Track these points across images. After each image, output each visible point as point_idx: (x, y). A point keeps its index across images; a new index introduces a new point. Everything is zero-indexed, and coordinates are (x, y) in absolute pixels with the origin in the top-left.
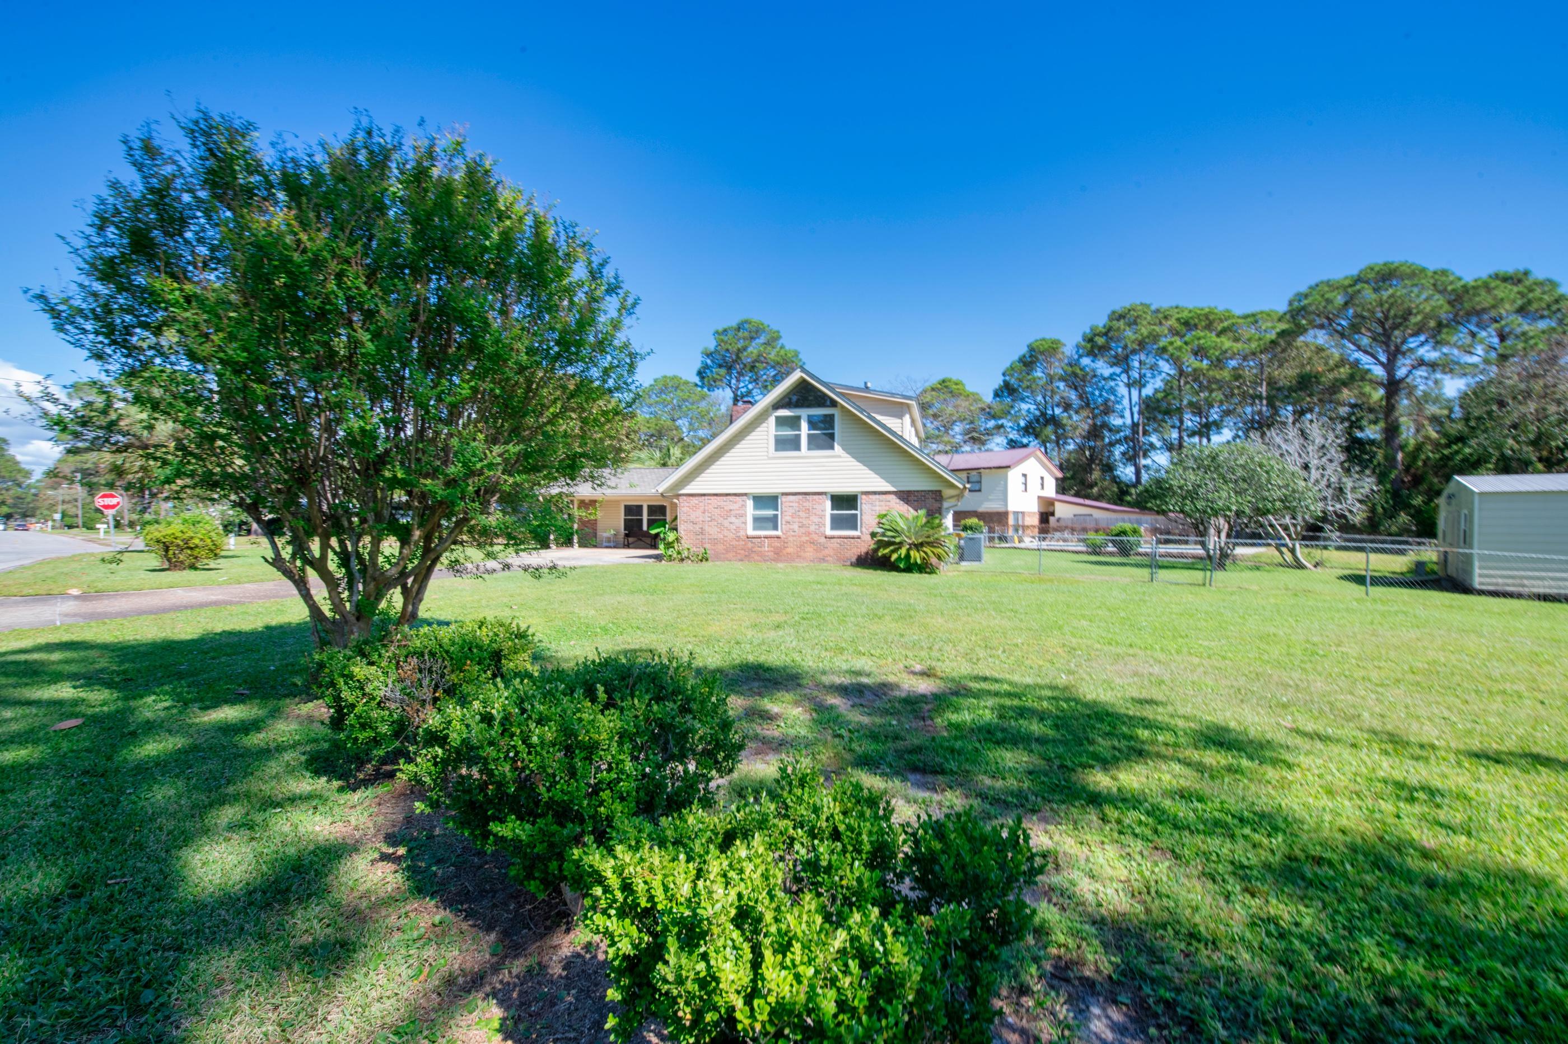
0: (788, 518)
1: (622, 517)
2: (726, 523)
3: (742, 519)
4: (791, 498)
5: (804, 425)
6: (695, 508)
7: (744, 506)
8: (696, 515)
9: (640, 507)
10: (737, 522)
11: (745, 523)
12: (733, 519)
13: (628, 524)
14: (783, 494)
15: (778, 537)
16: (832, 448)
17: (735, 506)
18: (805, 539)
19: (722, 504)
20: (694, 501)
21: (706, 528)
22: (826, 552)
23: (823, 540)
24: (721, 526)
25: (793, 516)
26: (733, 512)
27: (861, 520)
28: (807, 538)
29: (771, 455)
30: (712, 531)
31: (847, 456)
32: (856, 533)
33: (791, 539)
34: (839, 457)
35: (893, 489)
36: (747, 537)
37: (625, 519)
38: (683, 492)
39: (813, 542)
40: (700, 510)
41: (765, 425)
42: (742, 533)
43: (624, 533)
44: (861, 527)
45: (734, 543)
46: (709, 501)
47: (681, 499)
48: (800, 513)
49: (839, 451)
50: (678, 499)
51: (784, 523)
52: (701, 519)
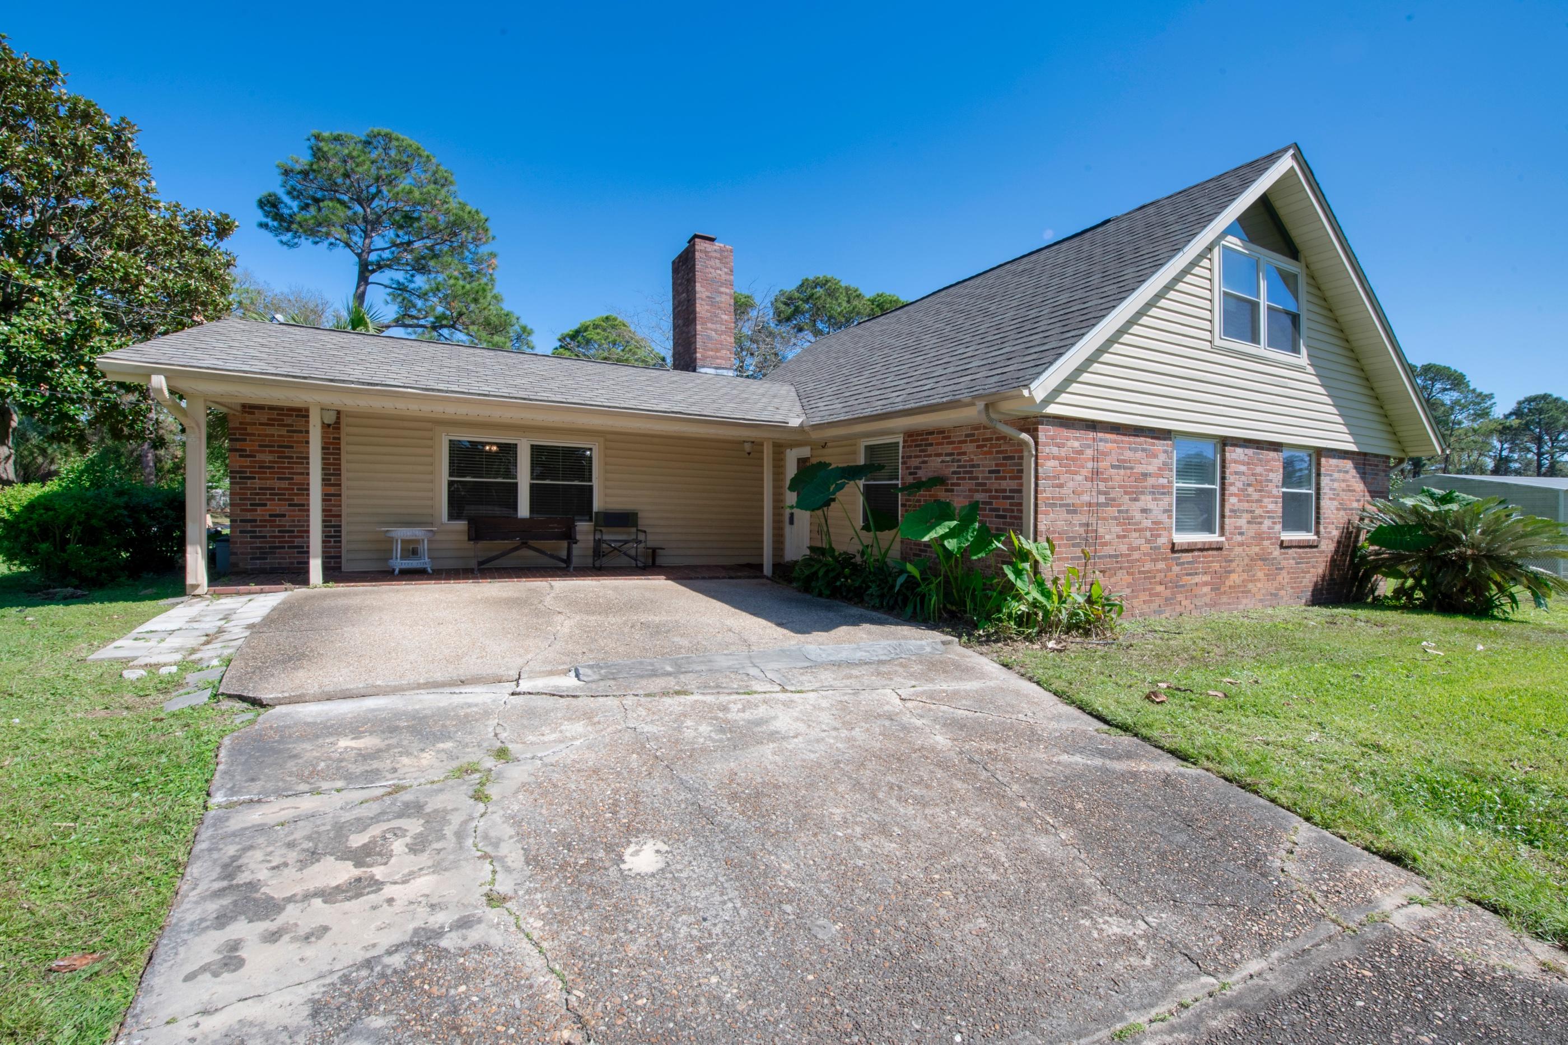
0: (1232, 500)
1: (444, 477)
2: (1135, 512)
3: (1163, 502)
4: (1240, 452)
5: (1263, 285)
7: (1165, 467)
8: (1076, 485)
10: (1155, 508)
11: (1168, 512)
12: (1148, 501)
13: (460, 498)
14: (1227, 442)
15: (1216, 548)
17: (1152, 467)
18: (1254, 550)
21: (1101, 530)
22: (1281, 577)
23: (1277, 552)
24: (1125, 520)
25: (1243, 492)
26: (1151, 481)
27: (1318, 508)
28: (1257, 549)
29: (1218, 342)
30: (1109, 532)
31: (1310, 369)
32: (1310, 536)
33: (1238, 550)
34: (1300, 369)
35: (1353, 448)
36: (1173, 550)
37: (451, 484)
38: (1052, 409)
39: (1264, 558)
40: (1085, 472)
41: (1205, 263)
42: (1162, 540)
43: (461, 525)
44: (1318, 523)
45: (1148, 566)
46: (1102, 445)
47: (1045, 432)
48: (1250, 490)
49: (1303, 359)
50: (1033, 432)
51: (1227, 513)
52: (1086, 498)
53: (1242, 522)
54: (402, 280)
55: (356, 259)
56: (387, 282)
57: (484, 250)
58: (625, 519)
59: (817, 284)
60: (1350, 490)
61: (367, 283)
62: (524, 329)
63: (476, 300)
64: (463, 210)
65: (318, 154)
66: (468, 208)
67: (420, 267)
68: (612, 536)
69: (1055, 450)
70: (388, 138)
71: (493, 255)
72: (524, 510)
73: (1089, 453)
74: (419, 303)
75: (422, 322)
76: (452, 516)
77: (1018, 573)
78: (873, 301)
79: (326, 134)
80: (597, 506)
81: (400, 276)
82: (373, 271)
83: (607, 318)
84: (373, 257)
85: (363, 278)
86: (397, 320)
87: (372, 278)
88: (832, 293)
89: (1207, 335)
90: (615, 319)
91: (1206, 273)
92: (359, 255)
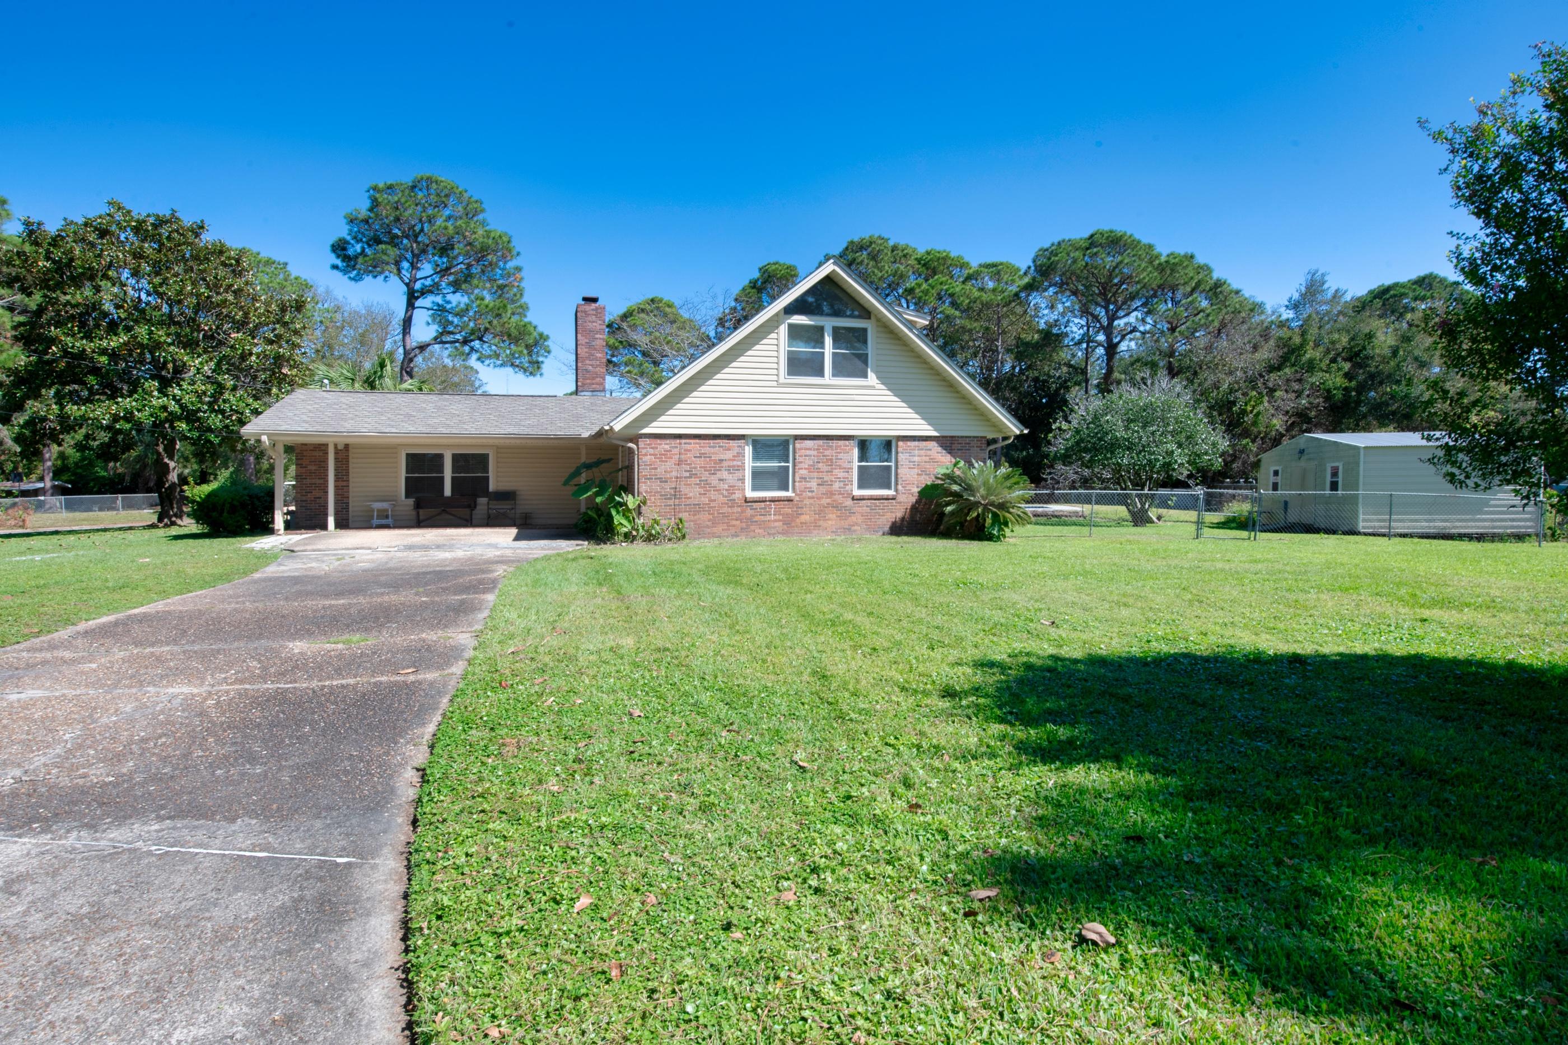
0: (804, 472)
1: (403, 474)
2: (714, 480)
3: (739, 474)
4: (809, 443)
5: (828, 340)
6: (664, 456)
7: (741, 455)
8: (667, 468)
9: (440, 457)
10: (731, 478)
11: (743, 480)
12: (725, 475)
13: (412, 487)
14: (797, 437)
15: (789, 500)
16: (865, 376)
17: (729, 455)
18: (825, 501)
19: (707, 450)
20: (665, 445)
21: (684, 490)
22: (854, 519)
23: (849, 502)
24: (705, 484)
25: (811, 469)
26: (725, 464)
27: (897, 474)
28: (828, 501)
29: (782, 380)
30: (692, 492)
31: (883, 387)
32: (890, 493)
33: (807, 502)
34: (873, 388)
35: (935, 434)
36: (746, 501)
37: (407, 478)
38: (646, 431)
39: (836, 506)
40: (673, 461)
41: (773, 335)
42: (738, 495)
43: (411, 501)
44: (897, 484)
45: (725, 510)
46: (688, 447)
47: (642, 442)
48: (820, 465)
49: (872, 379)
50: (635, 442)
51: (797, 479)
52: (674, 474)
53: (813, 484)
54: (441, 302)
55: (405, 289)
56: (429, 305)
57: (510, 265)
58: (507, 496)
60: (933, 460)
61: (414, 308)
62: (541, 335)
63: (499, 315)
64: (488, 237)
65: (375, 204)
66: (492, 235)
67: (456, 286)
68: (503, 506)
69: (651, 451)
70: (430, 180)
71: (519, 269)
72: (448, 492)
73: (676, 451)
74: (456, 320)
75: (458, 337)
76: (407, 496)
77: (618, 512)
78: (919, 261)
79: (381, 185)
80: (492, 487)
81: (439, 299)
82: (417, 298)
83: (652, 300)
84: (418, 286)
85: (411, 305)
86: (436, 338)
87: (418, 303)
89: (775, 378)
90: (660, 301)
91: (775, 342)
92: (407, 285)
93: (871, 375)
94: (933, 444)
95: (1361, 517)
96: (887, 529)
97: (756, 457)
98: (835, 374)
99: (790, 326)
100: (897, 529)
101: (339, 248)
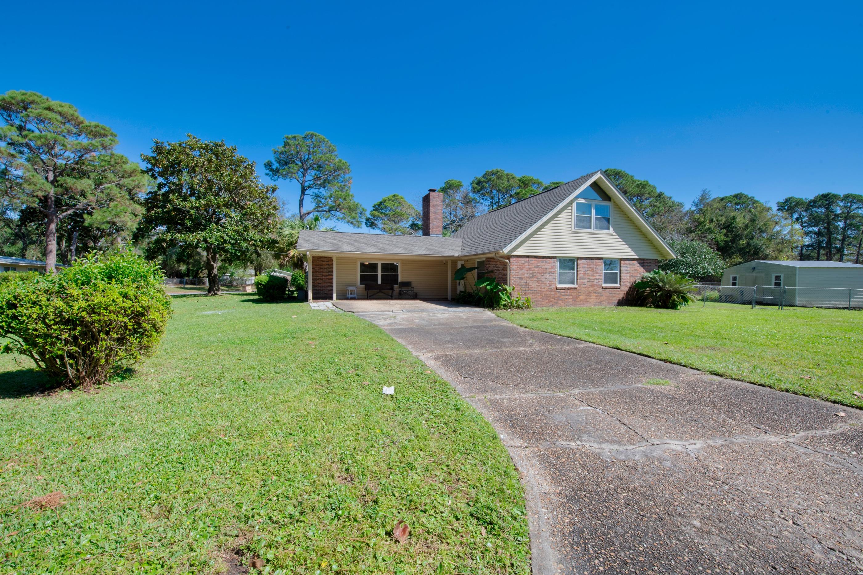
0: (581, 275)
1: (359, 273)
2: (543, 279)
3: (553, 276)
4: (584, 261)
5: (593, 211)
6: (521, 267)
7: (554, 266)
8: (522, 272)
9: (376, 265)
10: (550, 278)
11: (555, 279)
12: (547, 276)
13: (363, 279)
14: (579, 258)
15: (575, 289)
16: (608, 229)
17: (549, 266)
18: (591, 289)
19: (540, 264)
20: (522, 261)
21: (531, 283)
22: (602, 298)
23: (600, 290)
24: (539, 281)
25: (585, 273)
26: (548, 270)
27: (620, 277)
28: (592, 289)
29: (573, 230)
30: (534, 284)
31: (615, 234)
32: (617, 285)
33: (583, 289)
34: (611, 235)
35: (637, 257)
36: (557, 289)
37: (361, 275)
38: (514, 254)
39: (595, 292)
40: (525, 269)
41: (570, 208)
42: (553, 286)
43: (363, 286)
44: (620, 281)
45: (548, 293)
46: (531, 262)
47: (512, 259)
48: (588, 272)
49: (611, 230)
50: (509, 259)
51: (579, 278)
52: (526, 275)
53: (585, 281)
54: (317, 192)
55: (300, 185)
56: (311, 194)
57: (347, 176)
58: (407, 284)
59: (493, 173)
60: (635, 270)
61: (304, 195)
62: (363, 209)
63: (345, 199)
64: (340, 162)
65: (286, 144)
66: (343, 161)
67: (323, 185)
68: (404, 289)
69: (516, 264)
70: (313, 135)
71: (350, 178)
72: (379, 282)
73: (527, 264)
74: (323, 201)
75: (324, 209)
76: (361, 284)
77: (503, 294)
78: (520, 180)
79: (290, 136)
80: (400, 280)
81: (316, 191)
82: (307, 189)
83: (394, 195)
84: (306, 184)
85: (303, 193)
86: (315, 209)
87: (306, 192)
88: (499, 178)
89: (570, 229)
90: (398, 196)
91: (570, 211)
92: (301, 184)
93: (611, 229)
94: (636, 263)
95: (797, 299)
96: (616, 303)
97: (561, 268)
98: (596, 228)
99: (577, 203)
100: (621, 303)
101: (268, 165)
